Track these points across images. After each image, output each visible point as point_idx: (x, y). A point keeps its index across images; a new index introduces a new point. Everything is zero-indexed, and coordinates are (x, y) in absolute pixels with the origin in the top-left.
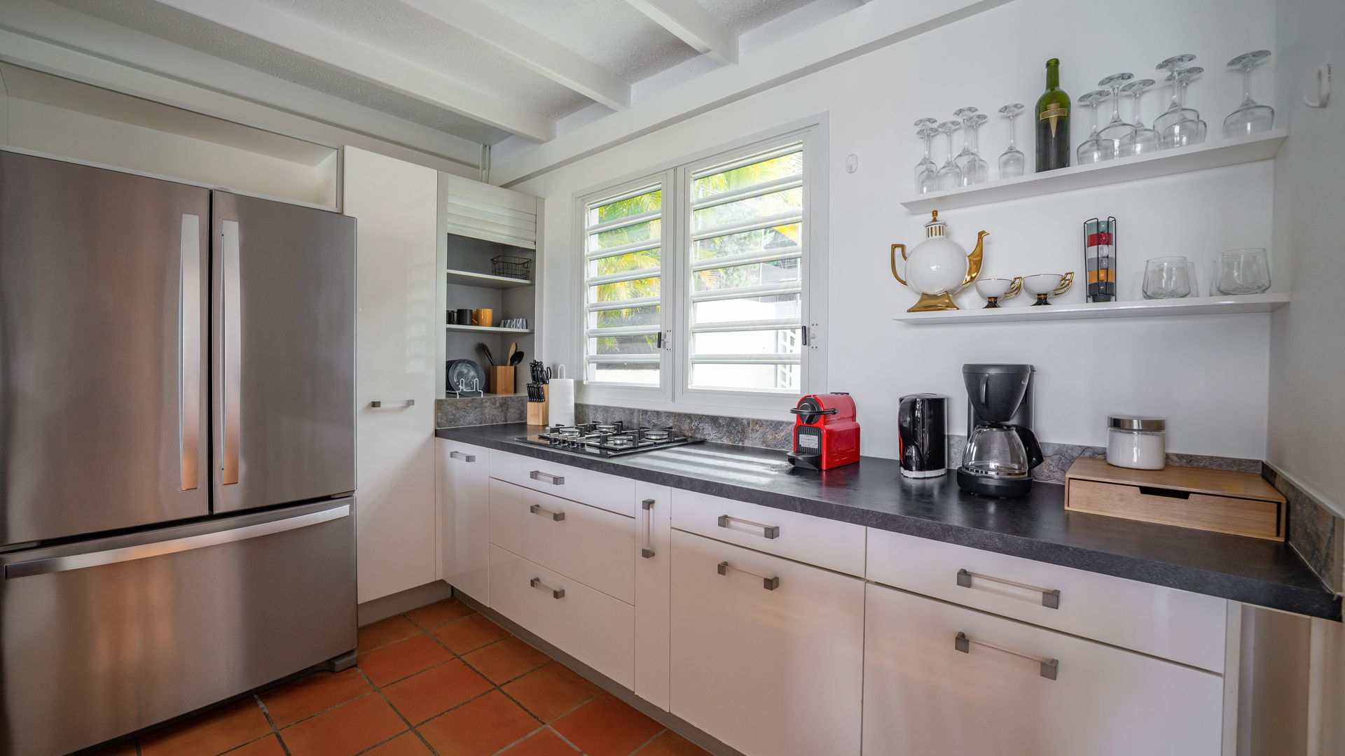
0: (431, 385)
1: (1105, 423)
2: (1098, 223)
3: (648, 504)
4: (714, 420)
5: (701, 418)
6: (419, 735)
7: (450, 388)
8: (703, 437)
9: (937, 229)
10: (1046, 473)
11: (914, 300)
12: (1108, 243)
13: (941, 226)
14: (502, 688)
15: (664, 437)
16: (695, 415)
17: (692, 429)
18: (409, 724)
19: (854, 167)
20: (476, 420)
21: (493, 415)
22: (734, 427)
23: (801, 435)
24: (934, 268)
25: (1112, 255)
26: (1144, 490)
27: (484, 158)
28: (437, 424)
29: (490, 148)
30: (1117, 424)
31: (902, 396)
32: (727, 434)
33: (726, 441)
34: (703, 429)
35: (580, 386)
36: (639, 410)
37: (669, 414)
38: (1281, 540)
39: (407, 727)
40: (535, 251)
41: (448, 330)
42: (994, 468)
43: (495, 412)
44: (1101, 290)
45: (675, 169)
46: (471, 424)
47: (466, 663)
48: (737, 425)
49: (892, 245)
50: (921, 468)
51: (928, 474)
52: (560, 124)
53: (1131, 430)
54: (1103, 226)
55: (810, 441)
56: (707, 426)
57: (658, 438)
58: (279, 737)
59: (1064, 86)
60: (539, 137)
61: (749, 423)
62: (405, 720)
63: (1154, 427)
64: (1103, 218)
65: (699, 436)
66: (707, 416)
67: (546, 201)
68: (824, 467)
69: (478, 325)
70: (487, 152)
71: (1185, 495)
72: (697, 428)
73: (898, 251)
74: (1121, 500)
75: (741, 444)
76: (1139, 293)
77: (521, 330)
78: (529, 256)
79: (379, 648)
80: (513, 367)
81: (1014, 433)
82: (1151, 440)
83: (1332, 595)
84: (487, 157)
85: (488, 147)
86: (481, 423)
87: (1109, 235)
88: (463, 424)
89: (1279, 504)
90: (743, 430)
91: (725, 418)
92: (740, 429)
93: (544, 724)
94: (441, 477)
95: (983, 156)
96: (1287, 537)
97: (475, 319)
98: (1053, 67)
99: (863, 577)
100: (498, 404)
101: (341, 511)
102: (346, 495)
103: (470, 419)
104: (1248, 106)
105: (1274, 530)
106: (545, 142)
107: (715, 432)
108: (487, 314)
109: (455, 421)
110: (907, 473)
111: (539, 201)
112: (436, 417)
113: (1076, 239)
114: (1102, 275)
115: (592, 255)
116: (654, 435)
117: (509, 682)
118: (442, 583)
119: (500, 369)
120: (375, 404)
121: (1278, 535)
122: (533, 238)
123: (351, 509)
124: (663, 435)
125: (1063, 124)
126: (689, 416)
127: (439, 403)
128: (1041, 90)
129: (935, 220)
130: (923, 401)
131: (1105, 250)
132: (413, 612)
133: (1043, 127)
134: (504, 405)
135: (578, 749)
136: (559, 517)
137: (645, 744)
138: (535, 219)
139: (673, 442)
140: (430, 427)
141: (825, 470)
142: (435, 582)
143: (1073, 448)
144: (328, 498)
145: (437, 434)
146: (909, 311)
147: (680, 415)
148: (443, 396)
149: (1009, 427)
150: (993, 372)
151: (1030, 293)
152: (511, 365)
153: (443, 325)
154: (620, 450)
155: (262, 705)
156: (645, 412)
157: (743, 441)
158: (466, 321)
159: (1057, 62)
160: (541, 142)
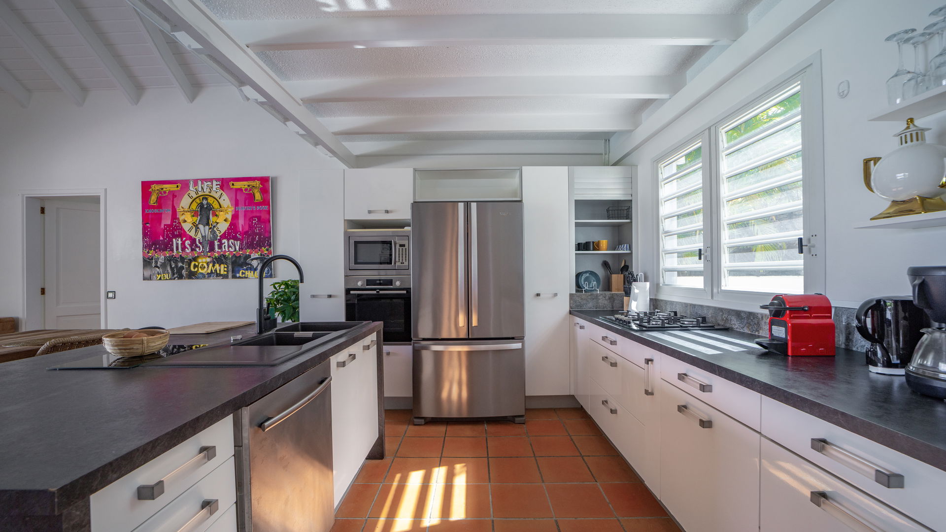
0: (567, 286)
3: (648, 361)
4: (738, 314)
5: (729, 311)
6: (536, 460)
7: (578, 286)
8: (731, 326)
11: (882, 208)
13: (919, 132)
14: (584, 457)
15: (694, 323)
16: (725, 309)
17: (723, 320)
18: (534, 454)
19: (845, 92)
20: (593, 306)
21: (605, 304)
22: (752, 320)
23: (773, 326)
27: (605, 147)
28: (571, 307)
29: (609, 141)
32: (747, 325)
33: (746, 331)
34: (731, 320)
35: (656, 287)
37: (708, 308)
39: (533, 456)
40: (632, 200)
41: (576, 254)
43: (606, 302)
45: (709, 129)
46: (590, 308)
47: (572, 440)
48: (754, 318)
49: (864, 160)
52: (644, 115)
55: (780, 332)
56: (733, 318)
57: (689, 323)
58: (487, 439)
60: (631, 129)
61: (762, 317)
62: (533, 452)
65: (728, 325)
66: (733, 310)
67: (638, 167)
68: (790, 353)
69: (598, 250)
70: (607, 143)
72: (727, 319)
75: (757, 333)
77: (625, 252)
78: (628, 205)
79: (537, 420)
84: (607, 146)
85: (608, 141)
86: (596, 308)
88: (585, 308)
90: (758, 323)
91: (745, 312)
92: (756, 322)
93: (596, 481)
94: (572, 339)
97: (596, 246)
99: (759, 431)
100: (607, 298)
101: (517, 345)
102: (521, 339)
103: (590, 306)
106: (634, 130)
107: (739, 323)
108: (604, 243)
109: (581, 306)
111: (635, 168)
112: (570, 304)
115: (664, 198)
116: (687, 321)
117: (589, 456)
118: (572, 397)
119: (614, 277)
120: (538, 295)
122: (631, 193)
123: (523, 345)
124: (693, 321)
126: (721, 310)
127: (571, 295)
132: (560, 409)
134: (612, 299)
135: (607, 500)
136: (614, 365)
137: (650, 518)
138: (631, 180)
139: (699, 327)
140: (567, 308)
141: (789, 356)
142: (570, 395)
144: (513, 338)
145: (570, 313)
146: (871, 219)
148: (574, 292)
152: (622, 274)
153: (573, 252)
154: (649, 328)
155: (486, 426)
156: (693, 306)
157: (758, 331)
158: (590, 248)
160: (630, 131)
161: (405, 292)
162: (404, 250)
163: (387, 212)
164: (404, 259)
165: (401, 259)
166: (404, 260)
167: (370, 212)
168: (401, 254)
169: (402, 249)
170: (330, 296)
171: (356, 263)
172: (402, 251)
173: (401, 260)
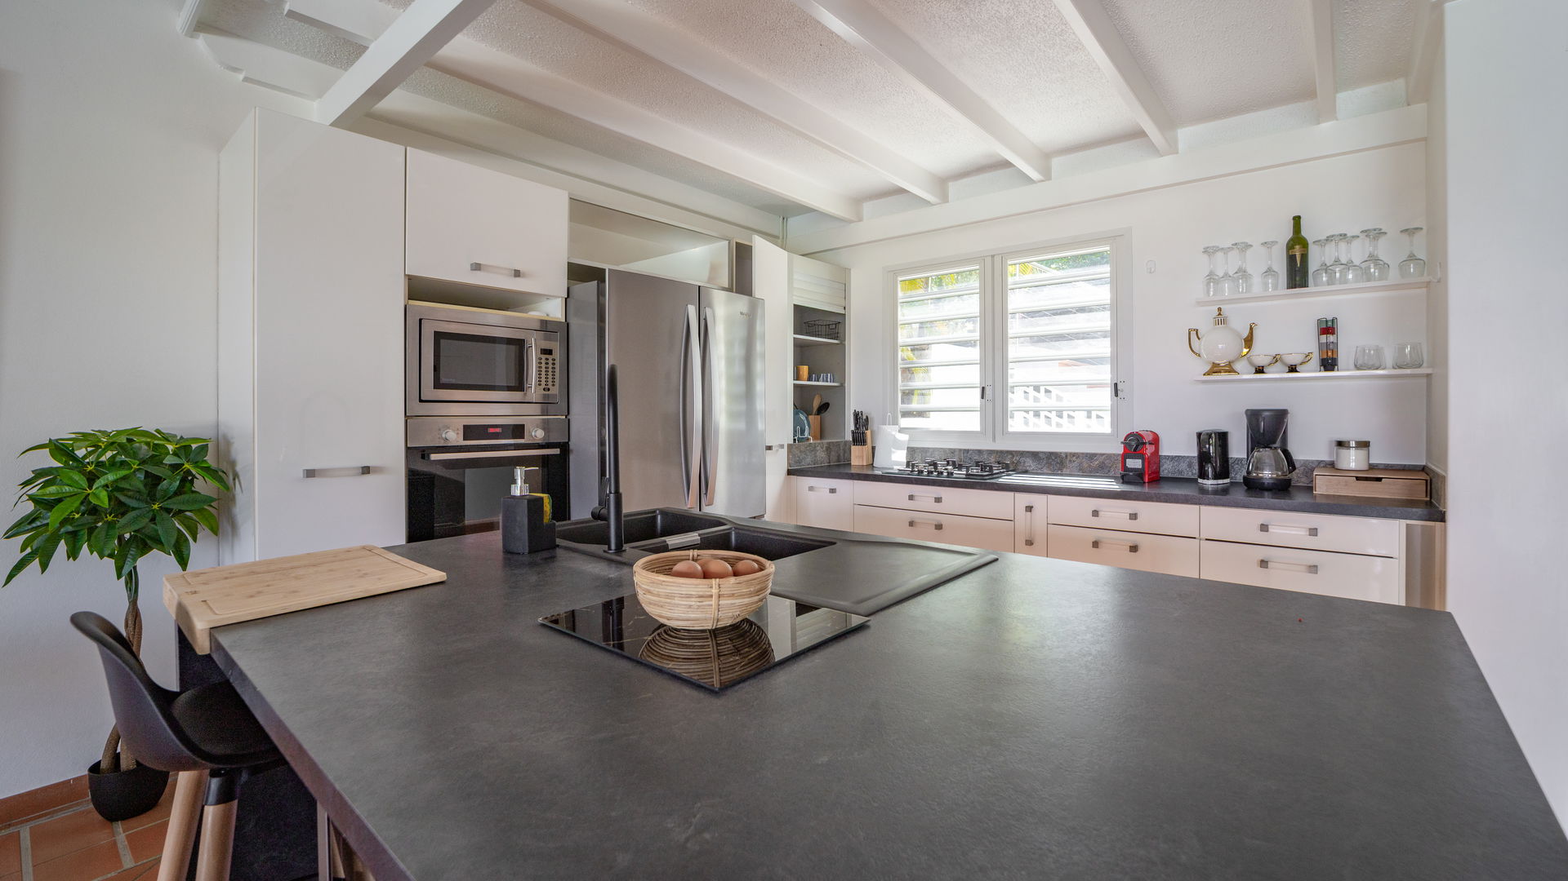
1: (1334, 444)
2: (1327, 321)
3: (1029, 509)
4: (1034, 455)
5: (1022, 454)
9: (1220, 319)
10: (1297, 477)
11: (1207, 368)
12: (1333, 333)
13: (1225, 318)
16: (1016, 452)
17: (1013, 463)
19: (1153, 270)
21: (822, 457)
23: (1127, 460)
24: (1220, 346)
25: (1335, 341)
26: (1358, 478)
27: (783, 228)
28: (789, 464)
29: (787, 220)
30: (1340, 444)
31: (1199, 430)
32: (1046, 465)
33: (1046, 470)
34: (1024, 462)
36: (960, 450)
37: (991, 452)
38: (1428, 499)
40: (844, 315)
42: (1267, 474)
43: (823, 455)
44: (1329, 364)
45: (992, 256)
46: (808, 466)
48: (1056, 458)
49: (1189, 330)
50: (1216, 477)
51: (1220, 481)
53: (1349, 447)
54: (1330, 324)
55: (1135, 463)
56: (1028, 460)
59: (1304, 233)
60: (848, 217)
61: (1066, 456)
63: (1364, 445)
64: (1330, 318)
65: (1021, 468)
66: (1028, 452)
67: (852, 272)
69: (798, 380)
70: (784, 223)
71: (1379, 479)
72: (1018, 462)
73: (1193, 334)
74: (1346, 485)
75: (1059, 472)
76: (1352, 366)
77: (829, 384)
78: (838, 319)
80: (819, 417)
81: (1279, 451)
82: (1362, 452)
83: (1441, 511)
85: (784, 219)
86: (814, 466)
87: (1334, 328)
88: (804, 466)
89: (1427, 481)
90: (1061, 462)
91: (1044, 453)
92: (1059, 461)
95: (1250, 271)
96: (1431, 498)
98: (1297, 220)
99: (1197, 536)
100: (824, 448)
103: (807, 462)
104: (1412, 258)
105: (1425, 494)
106: (856, 221)
107: (1035, 464)
108: (805, 371)
109: (801, 462)
110: (1205, 481)
111: (845, 272)
112: (789, 459)
113: (1313, 330)
114: (1330, 354)
115: (905, 322)
119: (811, 419)
120: (769, 448)
121: (1426, 496)
122: (844, 305)
125: (1304, 257)
126: (1010, 453)
127: (790, 448)
128: (1289, 234)
129: (1220, 314)
130: (1215, 434)
131: (1332, 338)
133: (1291, 259)
134: (829, 449)
136: (939, 527)
138: (843, 288)
140: (785, 467)
141: (1147, 482)
143: (1313, 462)
145: (790, 472)
146: (1203, 374)
147: (1001, 452)
148: (792, 442)
149: (1275, 448)
150: (1267, 413)
151: (1284, 364)
152: (818, 414)
156: (967, 451)
157: (1061, 469)
159: (1299, 217)
160: (851, 222)
161: (557, 451)
162: (550, 362)
163: (517, 274)
164: (550, 380)
165: (543, 379)
166: (550, 383)
167: (477, 267)
168: (543, 370)
169: (547, 359)
170: (366, 470)
171: (438, 385)
172: (547, 363)
173: (543, 383)
